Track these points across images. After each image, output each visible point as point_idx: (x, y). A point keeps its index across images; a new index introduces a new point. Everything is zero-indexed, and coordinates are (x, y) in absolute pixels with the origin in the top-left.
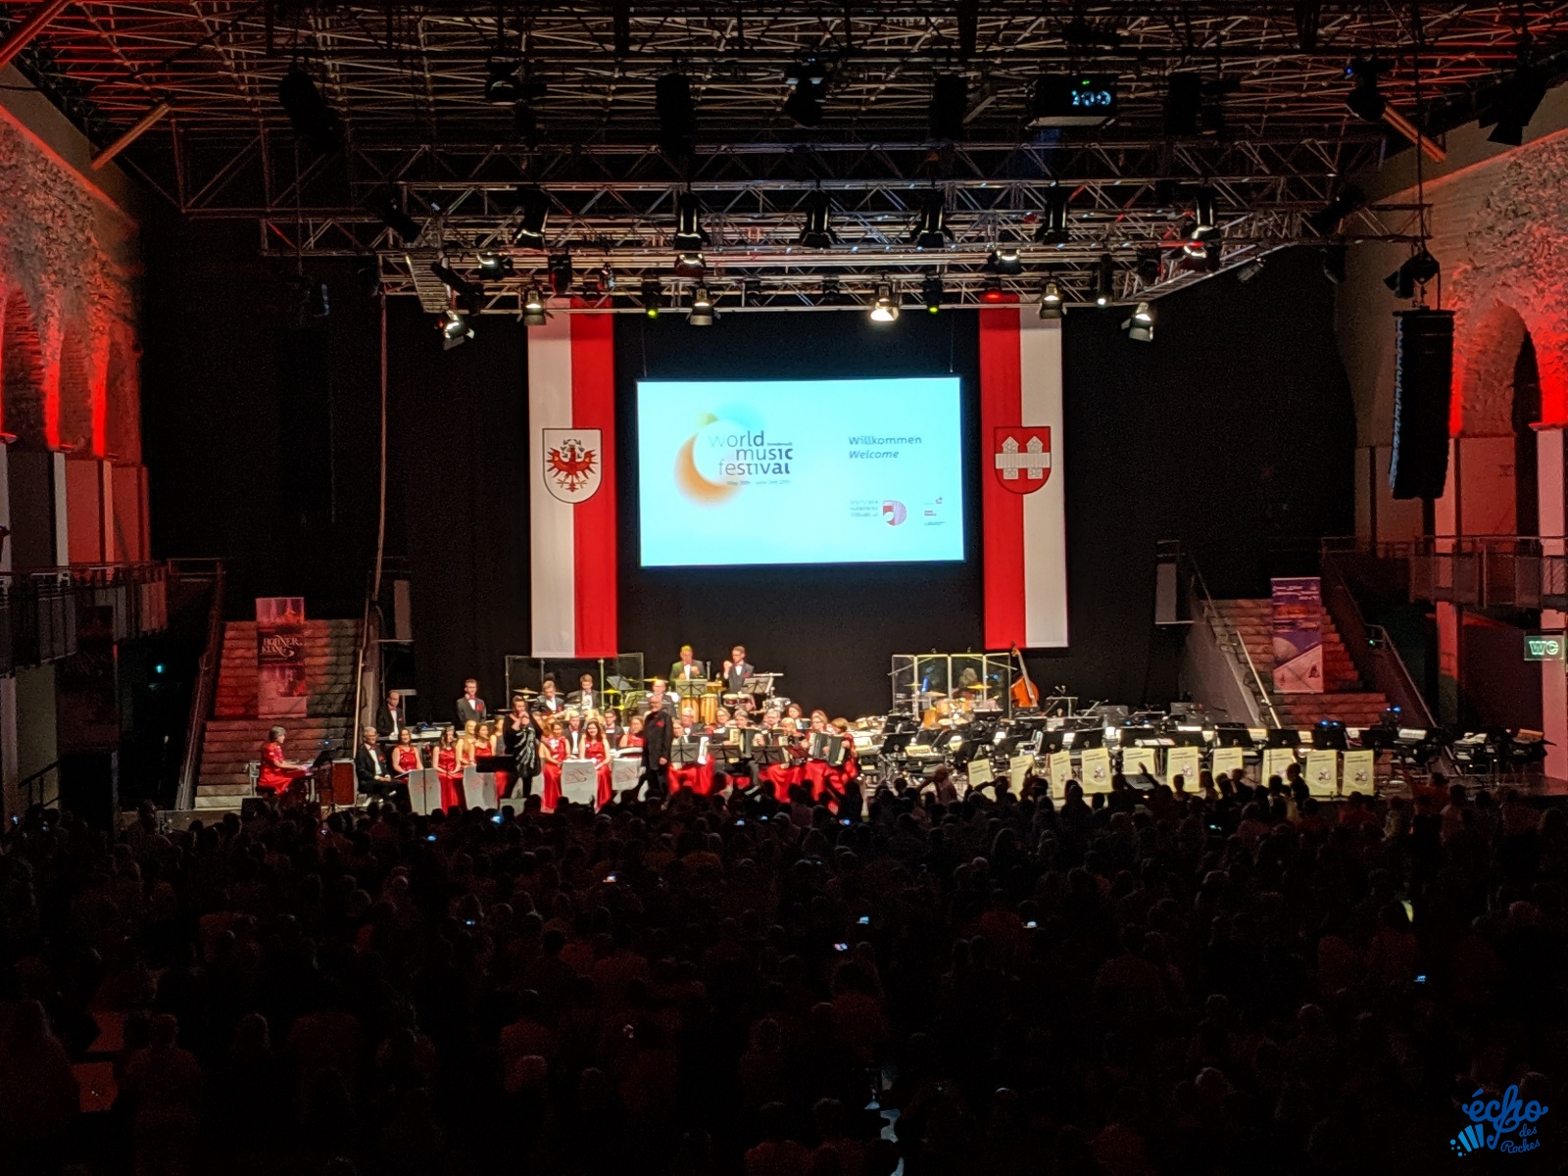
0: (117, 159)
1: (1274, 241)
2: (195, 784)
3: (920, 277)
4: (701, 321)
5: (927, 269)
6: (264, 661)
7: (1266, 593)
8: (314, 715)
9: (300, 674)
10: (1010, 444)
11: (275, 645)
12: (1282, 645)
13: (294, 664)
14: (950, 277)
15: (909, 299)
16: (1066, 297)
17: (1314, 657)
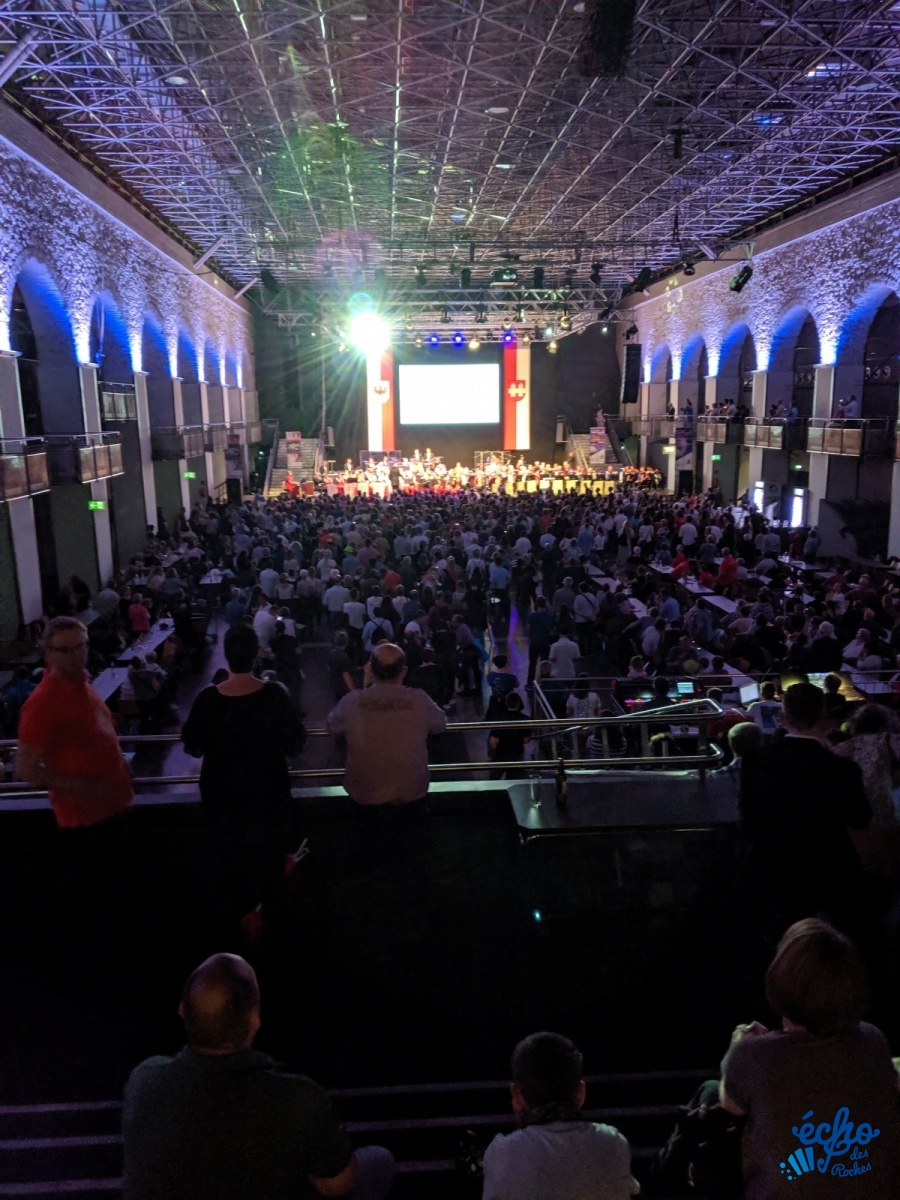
0: (244, 295)
1: (590, 321)
2: (270, 487)
3: (485, 332)
4: (419, 346)
5: (488, 330)
6: (290, 451)
7: (588, 432)
8: (304, 468)
9: (300, 455)
10: (513, 386)
11: (293, 446)
12: (593, 449)
13: (298, 452)
14: (495, 332)
15: (483, 339)
16: (531, 339)
17: (602, 452)
